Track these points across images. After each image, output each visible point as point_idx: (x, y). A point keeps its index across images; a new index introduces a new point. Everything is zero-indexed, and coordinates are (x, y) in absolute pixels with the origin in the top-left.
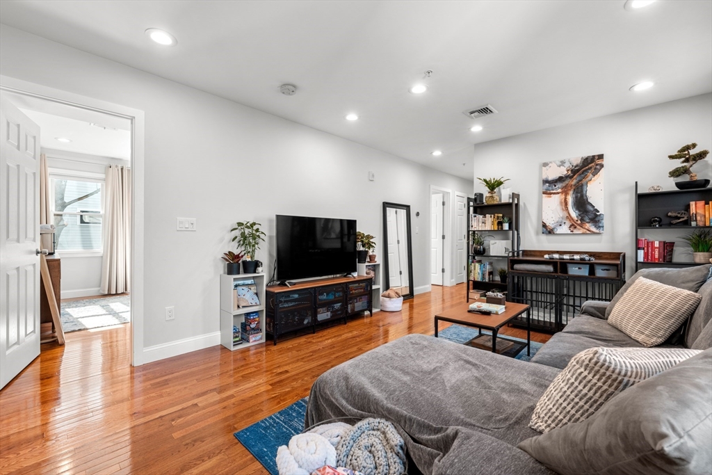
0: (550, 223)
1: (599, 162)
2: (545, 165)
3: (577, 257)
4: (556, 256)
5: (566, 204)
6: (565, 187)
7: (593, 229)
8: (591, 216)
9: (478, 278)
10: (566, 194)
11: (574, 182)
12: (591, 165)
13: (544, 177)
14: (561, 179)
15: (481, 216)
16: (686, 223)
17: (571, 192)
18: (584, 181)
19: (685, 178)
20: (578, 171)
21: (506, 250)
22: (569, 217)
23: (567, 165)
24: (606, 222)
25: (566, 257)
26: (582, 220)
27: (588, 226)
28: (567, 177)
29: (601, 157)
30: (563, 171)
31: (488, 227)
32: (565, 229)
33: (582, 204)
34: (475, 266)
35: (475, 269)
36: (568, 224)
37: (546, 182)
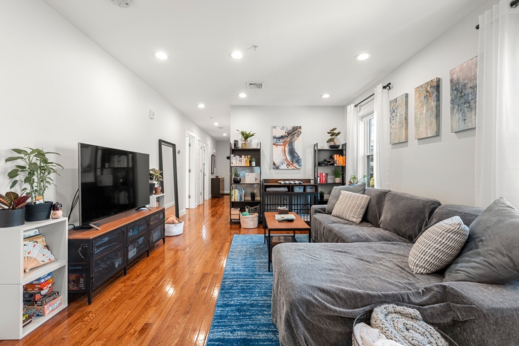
0: (277, 163)
1: (299, 130)
2: (274, 127)
3: (297, 182)
4: (287, 182)
5: (285, 152)
6: (284, 142)
7: (298, 167)
8: (296, 159)
9: (237, 200)
10: (285, 146)
11: (288, 140)
12: (294, 132)
13: (274, 135)
14: (282, 137)
15: (239, 157)
16: (333, 164)
17: (287, 145)
18: (293, 140)
19: (332, 143)
20: (290, 133)
21: (256, 179)
22: (286, 159)
23: (285, 129)
24: (302, 163)
25: (292, 182)
26: (292, 161)
27: (295, 165)
28: (285, 136)
29: (300, 127)
30: (283, 133)
31: (243, 164)
32: (284, 166)
33: (292, 152)
34: (235, 191)
35: (235, 193)
36: (286, 163)
37: (275, 138)
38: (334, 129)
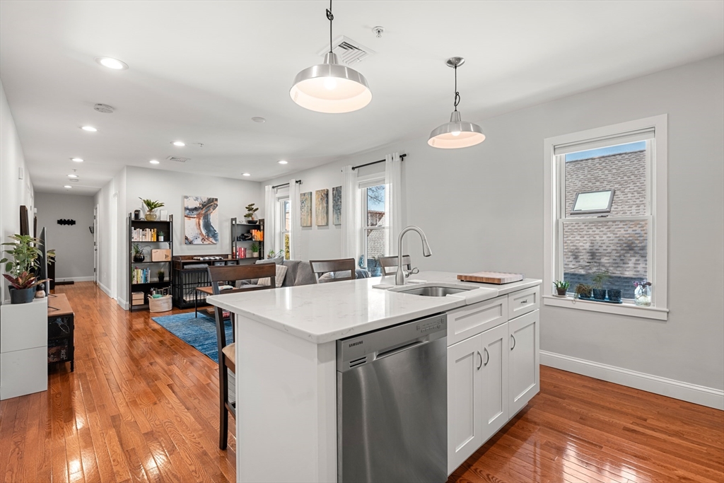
0: (190, 238)
1: (216, 202)
2: (186, 197)
3: (217, 258)
4: (207, 258)
5: (199, 225)
6: (199, 214)
7: (214, 241)
8: (213, 234)
9: (141, 281)
10: (199, 219)
11: (203, 212)
12: (210, 204)
13: (186, 206)
14: (196, 209)
15: (141, 230)
16: (251, 239)
17: (202, 218)
18: (209, 212)
19: (250, 219)
20: (205, 205)
21: (166, 256)
22: (201, 234)
23: (199, 200)
24: (219, 238)
25: (212, 258)
26: (208, 236)
27: (211, 239)
28: (200, 208)
29: (216, 200)
30: (197, 204)
31: (148, 239)
32: (199, 241)
33: (208, 226)
34: (137, 272)
35: (137, 274)
36: (201, 238)
37: (187, 209)
38: (253, 205)
